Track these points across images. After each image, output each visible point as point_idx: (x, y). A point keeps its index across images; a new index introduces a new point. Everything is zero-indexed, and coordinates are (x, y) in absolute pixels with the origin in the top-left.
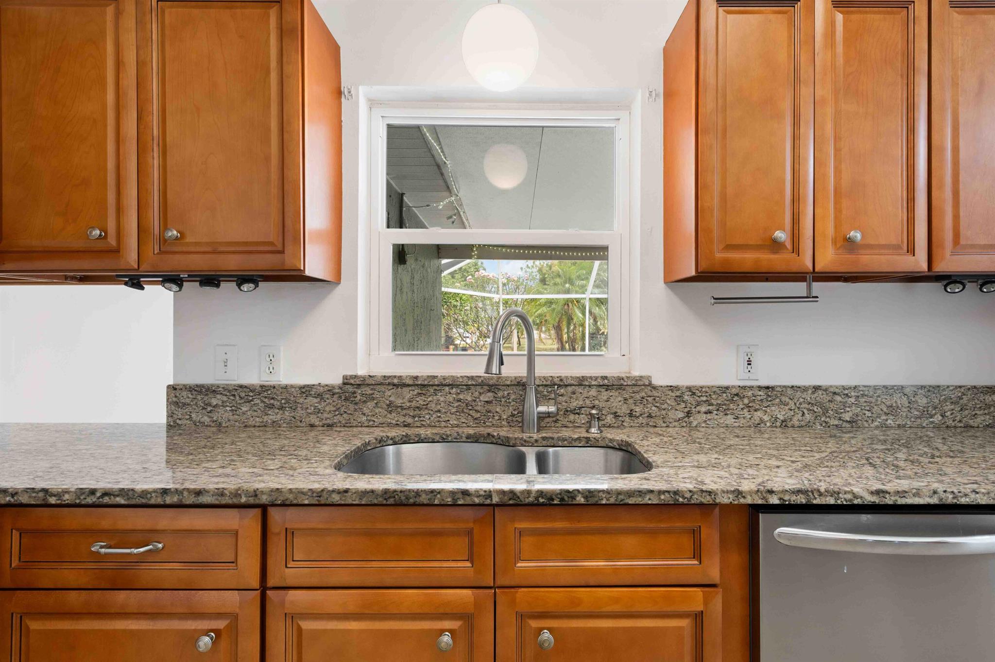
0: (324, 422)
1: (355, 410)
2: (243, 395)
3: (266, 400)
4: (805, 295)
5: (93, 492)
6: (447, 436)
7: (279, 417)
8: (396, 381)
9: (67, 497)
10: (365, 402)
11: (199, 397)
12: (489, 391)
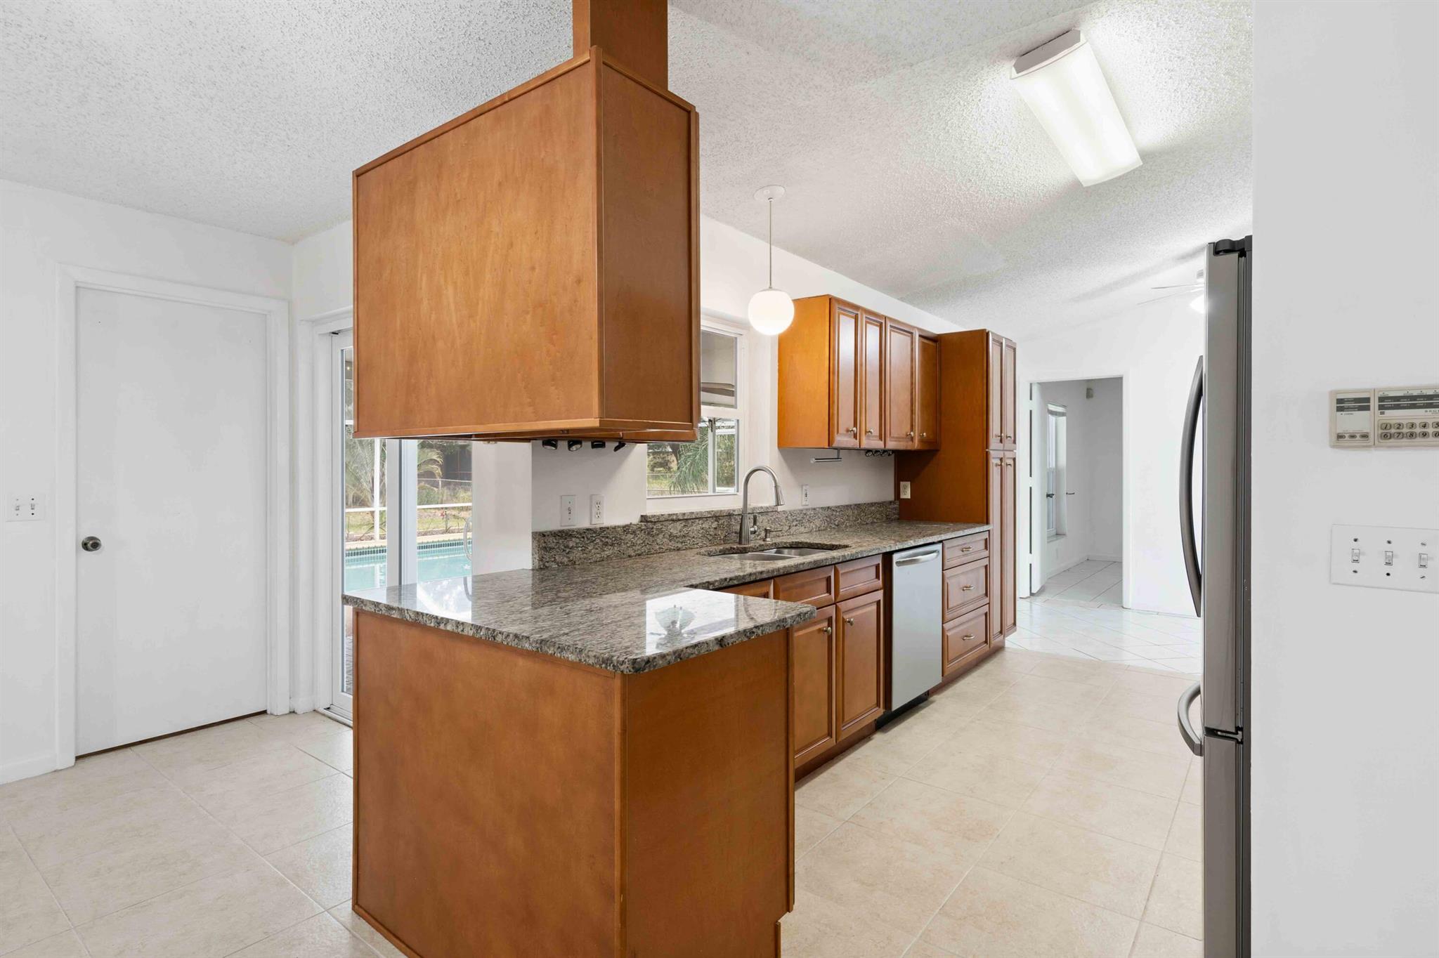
0: (637, 552)
1: (653, 541)
2: (589, 536)
3: (603, 539)
4: (836, 457)
5: (726, 579)
6: (711, 552)
7: (611, 551)
8: (675, 517)
9: (717, 584)
10: (658, 535)
11: (561, 541)
12: (716, 521)
